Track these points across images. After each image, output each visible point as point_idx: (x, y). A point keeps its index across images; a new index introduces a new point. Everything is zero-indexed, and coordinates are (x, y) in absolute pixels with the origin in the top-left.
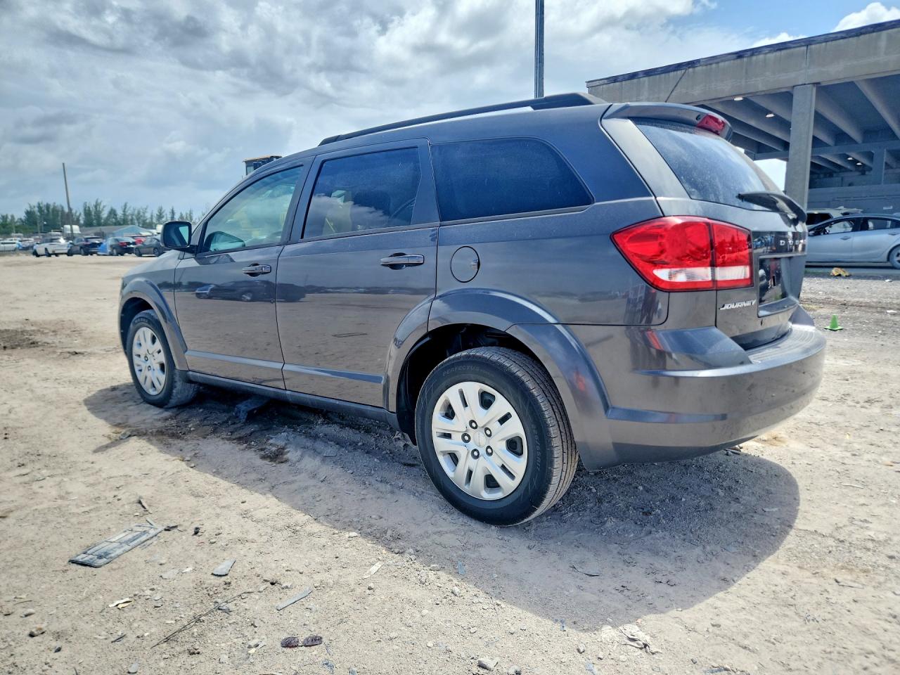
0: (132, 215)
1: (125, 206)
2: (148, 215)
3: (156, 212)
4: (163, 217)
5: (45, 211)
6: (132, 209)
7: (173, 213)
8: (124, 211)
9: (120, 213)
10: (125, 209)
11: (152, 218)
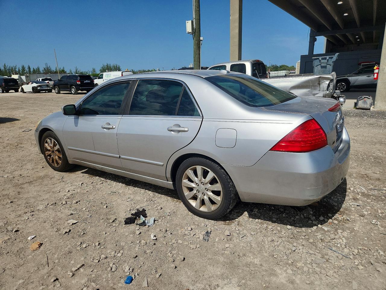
0: (9, 70)
1: (5, 65)
2: (17, 70)
4: (25, 70)
6: (8, 67)
7: (29, 68)
8: (5, 68)
10: (5, 66)
11: (19, 70)
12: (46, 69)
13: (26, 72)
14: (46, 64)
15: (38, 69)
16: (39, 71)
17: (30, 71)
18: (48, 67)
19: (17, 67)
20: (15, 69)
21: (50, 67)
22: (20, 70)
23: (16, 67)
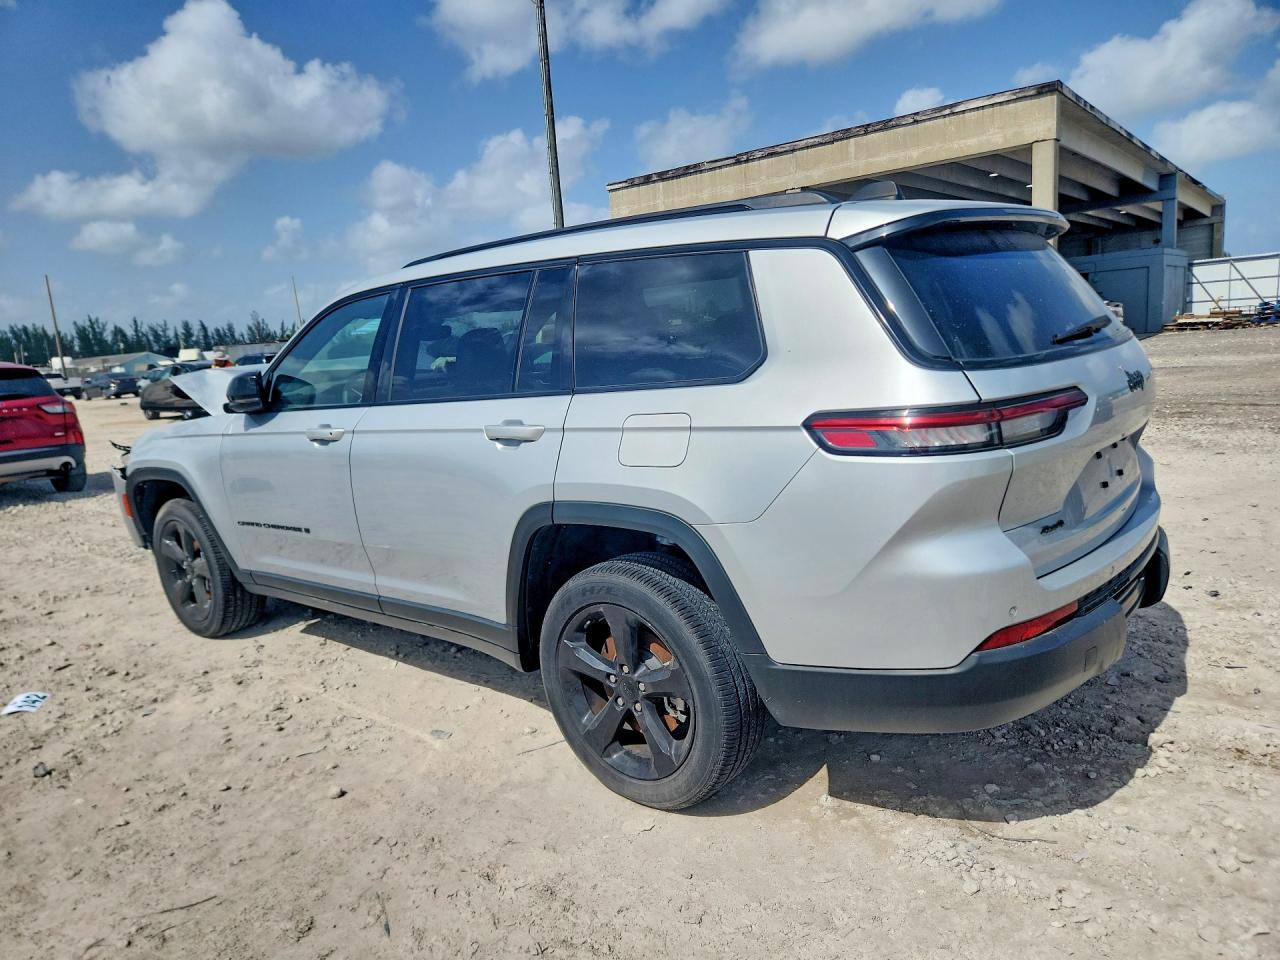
0: (148, 335)
2: (171, 333)
3: (181, 331)
5: (24, 337)
6: (146, 327)
7: (204, 328)
8: (136, 331)
9: (130, 332)
10: (136, 326)
11: (176, 335)
12: (254, 328)
13: (194, 339)
14: (254, 315)
15: (230, 328)
16: (233, 336)
17: (206, 336)
18: (258, 323)
19: (171, 327)
20: (164, 331)
21: (266, 322)
22: (179, 333)
23: (165, 325)
